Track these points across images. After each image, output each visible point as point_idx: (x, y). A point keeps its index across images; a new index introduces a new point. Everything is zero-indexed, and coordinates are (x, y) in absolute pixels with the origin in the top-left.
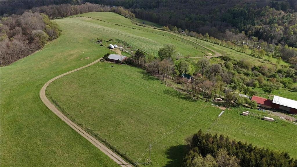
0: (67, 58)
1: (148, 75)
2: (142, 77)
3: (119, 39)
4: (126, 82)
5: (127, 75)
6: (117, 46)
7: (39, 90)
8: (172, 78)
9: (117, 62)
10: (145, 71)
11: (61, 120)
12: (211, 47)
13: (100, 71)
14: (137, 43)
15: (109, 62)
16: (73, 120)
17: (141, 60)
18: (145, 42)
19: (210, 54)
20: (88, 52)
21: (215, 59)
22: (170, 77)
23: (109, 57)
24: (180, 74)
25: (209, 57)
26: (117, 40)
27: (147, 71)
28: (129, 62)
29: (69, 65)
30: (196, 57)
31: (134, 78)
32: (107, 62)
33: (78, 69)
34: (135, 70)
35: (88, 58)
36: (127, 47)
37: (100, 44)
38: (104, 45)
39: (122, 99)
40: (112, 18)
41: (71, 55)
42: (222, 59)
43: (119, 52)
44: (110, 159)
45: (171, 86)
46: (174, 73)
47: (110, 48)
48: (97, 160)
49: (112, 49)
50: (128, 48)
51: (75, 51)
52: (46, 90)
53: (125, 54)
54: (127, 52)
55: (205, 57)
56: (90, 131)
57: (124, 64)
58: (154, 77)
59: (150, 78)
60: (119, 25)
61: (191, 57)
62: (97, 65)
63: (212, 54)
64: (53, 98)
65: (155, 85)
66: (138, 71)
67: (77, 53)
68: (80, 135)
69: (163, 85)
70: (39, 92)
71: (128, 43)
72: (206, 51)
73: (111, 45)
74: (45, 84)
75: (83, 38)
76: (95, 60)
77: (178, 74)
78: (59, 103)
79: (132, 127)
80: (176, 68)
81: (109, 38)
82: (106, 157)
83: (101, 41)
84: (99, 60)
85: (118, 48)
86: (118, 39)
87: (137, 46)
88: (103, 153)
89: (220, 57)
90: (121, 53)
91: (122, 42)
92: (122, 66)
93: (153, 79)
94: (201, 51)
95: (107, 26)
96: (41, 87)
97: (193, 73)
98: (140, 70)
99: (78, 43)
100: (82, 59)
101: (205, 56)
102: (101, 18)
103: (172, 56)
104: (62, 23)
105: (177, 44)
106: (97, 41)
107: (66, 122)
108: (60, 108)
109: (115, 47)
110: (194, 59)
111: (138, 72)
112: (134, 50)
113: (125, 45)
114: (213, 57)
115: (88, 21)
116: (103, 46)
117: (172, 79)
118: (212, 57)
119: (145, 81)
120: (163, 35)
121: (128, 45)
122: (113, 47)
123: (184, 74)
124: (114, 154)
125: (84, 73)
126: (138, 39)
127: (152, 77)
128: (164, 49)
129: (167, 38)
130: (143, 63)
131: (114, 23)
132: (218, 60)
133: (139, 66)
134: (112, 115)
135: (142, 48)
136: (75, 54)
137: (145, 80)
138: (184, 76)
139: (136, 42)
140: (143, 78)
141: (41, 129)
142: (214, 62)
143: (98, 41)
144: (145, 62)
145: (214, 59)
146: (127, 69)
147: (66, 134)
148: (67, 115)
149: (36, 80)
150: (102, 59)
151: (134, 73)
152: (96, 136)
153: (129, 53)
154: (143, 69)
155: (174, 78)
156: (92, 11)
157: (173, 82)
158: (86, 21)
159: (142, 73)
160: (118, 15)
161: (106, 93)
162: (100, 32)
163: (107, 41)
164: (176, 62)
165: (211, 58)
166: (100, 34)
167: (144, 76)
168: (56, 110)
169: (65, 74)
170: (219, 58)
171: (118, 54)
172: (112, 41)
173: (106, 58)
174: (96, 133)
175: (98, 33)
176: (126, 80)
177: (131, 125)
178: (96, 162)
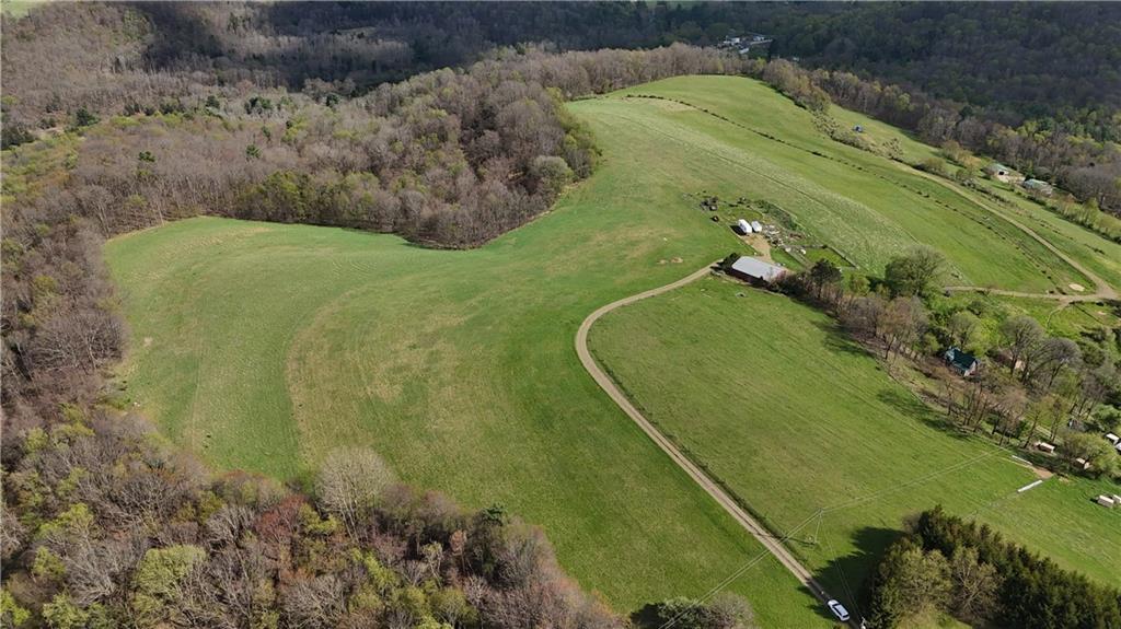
0: (625, 253)
1: (843, 338)
2: (822, 342)
3: (768, 199)
4: (776, 350)
5: (780, 327)
6: (759, 228)
7: (573, 337)
8: (913, 354)
9: (758, 283)
10: (835, 323)
11: (629, 417)
12: (1091, 258)
13: (709, 306)
14: (824, 220)
15: (734, 280)
16: (654, 424)
17: (828, 290)
18: (851, 217)
19: (1075, 286)
20: (677, 240)
21: (1089, 309)
22: (908, 351)
23: (735, 266)
24: (942, 346)
25: (1067, 299)
26: (762, 204)
27: (841, 322)
28: (790, 288)
29: (630, 276)
30: (1016, 294)
31: (799, 339)
32: (728, 278)
33: (657, 291)
34: (805, 314)
35: (680, 260)
36: (791, 231)
37: (711, 214)
38: (721, 219)
39: (765, 397)
40: (749, 105)
41: (633, 244)
42: (1114, 313)
43: (765, 247)
44: (732, 518)
45: (905, 383)
46: (924, 343)
47: (739, 230)
48: (706, 514)
49: (745, 234)
50: (791, 235)
51: (642, 233)
52: (588, 341)
53: (781, 257)
54: (788, 250)
55: (1051, 296)
56: (690, 455)
57: (776, 291)
58: (859, 346)
59: (845, 348)
60: (772, 138)
61: (997, 292)
62: (702, 285)
63: (1082, 289)
64: (605, 362)
65: (859, 370)
66: (815, 320)
67: (647, 238)
68: (669, 457)
69: (882, 373)
70: (573, 342)
71: (795, 219)
72: (1066, 274)
73: (743, 222)
74: (584, 323)
75: (663, 187)
76: (696, 268)
77: (936, 346)
78: (620, 379)
79: (782, 467)
80: (934, 323)
81: (738, 193)
82: (726, 512)
83: (714, 201)
84: (708, 269)
85: (762, 234)
86: (764, 199)
87: (823, 230)
88: (720, 505)
89: (1111, 303)
90: (771, 251)
91: (777, 213)
92: (769, 297)
93: (854, 351)
94: (1044, 272)
95: (732, 141)
96: (577, 330)
97: (990, 348)
98: (819, 317)
99: (651, 202)
100: (663, 262)
101: (1052, 292)
102: (714, 104)
103: (931, 284)
104: (601, 122)
105: (964, 232)
106: (703, 200)
107: (640, 424)
108: (623, 389)
109: (753, 231)
110: (1008, 299)
111: (813, 323)
112: (811, 247)
113: (784, 224)
114: (1080, 302)
115: (675, 117)
116: (718, 220)
117: (915, 359)
118: (1078, 298)
119: (831, 354)
120: (920, 193)
121: (794, 227)
122: (748, 229)
123: (956, 351)
124: (740, 511)
125: (669, 306)
126: (829, 204)
127: (852, 344)
128: (905, 261)
129: (932, 206)
130: (833, 296)
131: (757, 129)
132: (1101, 313)
133: (819, 304)
134: (740, 431)
135: (836, 240)
136: (641, 241)
137: (830, 350)
138: (952, 357)
139: (821, 216)
140: (825, 343)
141: (590, 428)
142: (1082, 320)
143: (706, 204)
144: (839, 295)
145: (1083, 307)
146: (782, 308)
147: (643, 450)
148: (641, 410)
149: (559, 308)
150: (716, 269)
151: (801, 322)
152: (703, 468)
153: (795, 256)
154: (829, 315)
155: (919, 357)
156: (686, 73)
157: (916, 370)
158: (669, 117)
159: (825, 327)
160: (771, 91)
161: (724, 372)
162: (713, 168)
163: (732, 206)
164: (938, 303)
165: (1073, 303)
166: (712, 174)
167: (828, 337)
168: (616, 391)
169: (625, 301)
170: (1105, 307)
171: (760, 255)
172: (745, 207)
173: (726, 267)
174: (704, 461)
175: (705, 170)
176: (777, 342)
177: (782, 462)
178: (705, 517)
